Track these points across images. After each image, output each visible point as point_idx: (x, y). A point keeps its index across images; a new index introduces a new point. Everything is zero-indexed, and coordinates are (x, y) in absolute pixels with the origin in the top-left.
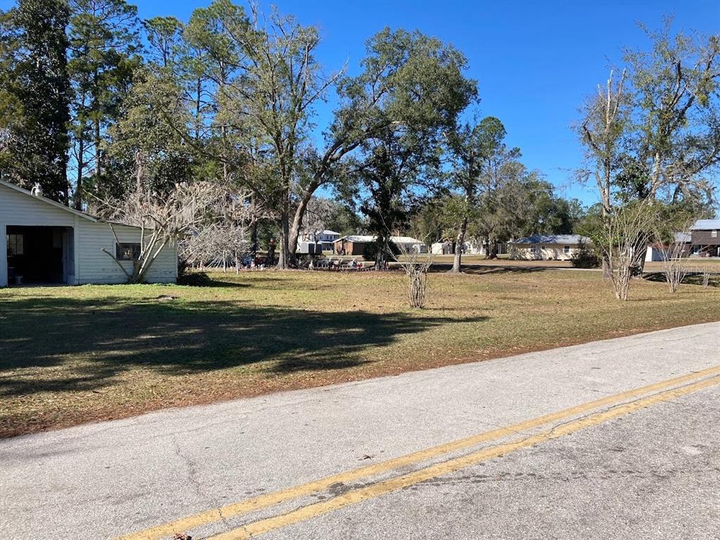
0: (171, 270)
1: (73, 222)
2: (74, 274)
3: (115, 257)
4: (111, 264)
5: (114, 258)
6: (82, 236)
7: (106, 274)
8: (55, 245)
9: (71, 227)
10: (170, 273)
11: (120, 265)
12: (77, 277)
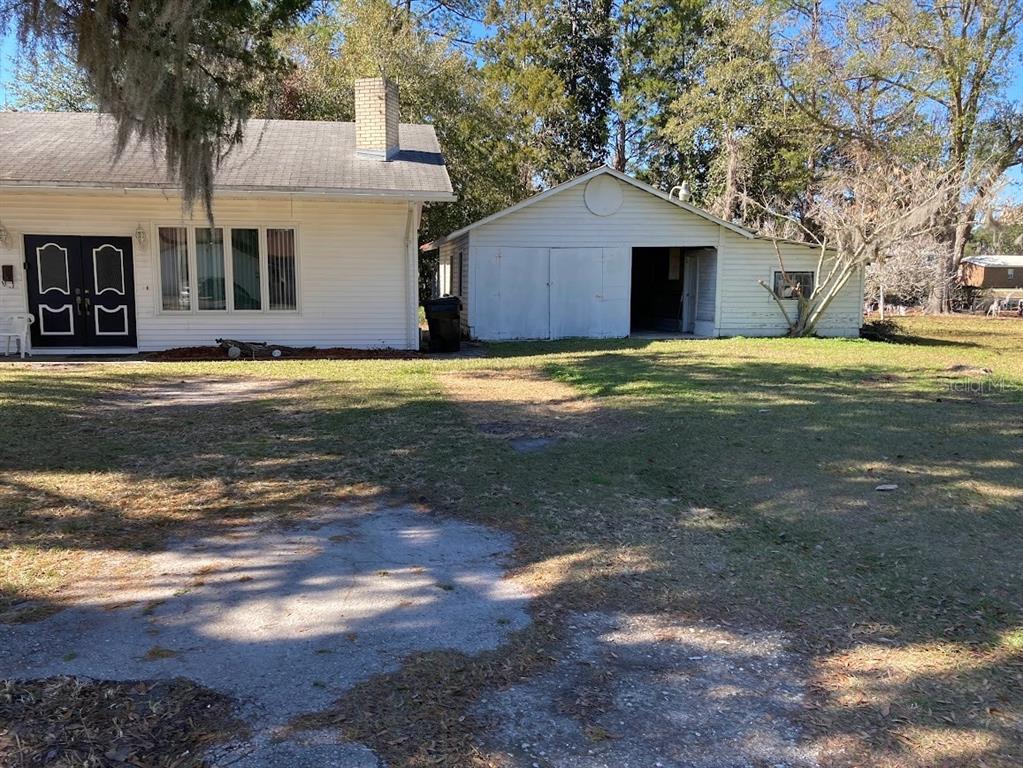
0: (851, 316)
1: (717, 239)
2: (712, 320)
3: (772, 289)
4: (766, 305)
5: (770, 290)
6: (727, 262)
7: (757, 320)
8: (673, 276)
9: (712, 247)
10: (851, 320)
11: (781, 307)
12: (717, 324)
